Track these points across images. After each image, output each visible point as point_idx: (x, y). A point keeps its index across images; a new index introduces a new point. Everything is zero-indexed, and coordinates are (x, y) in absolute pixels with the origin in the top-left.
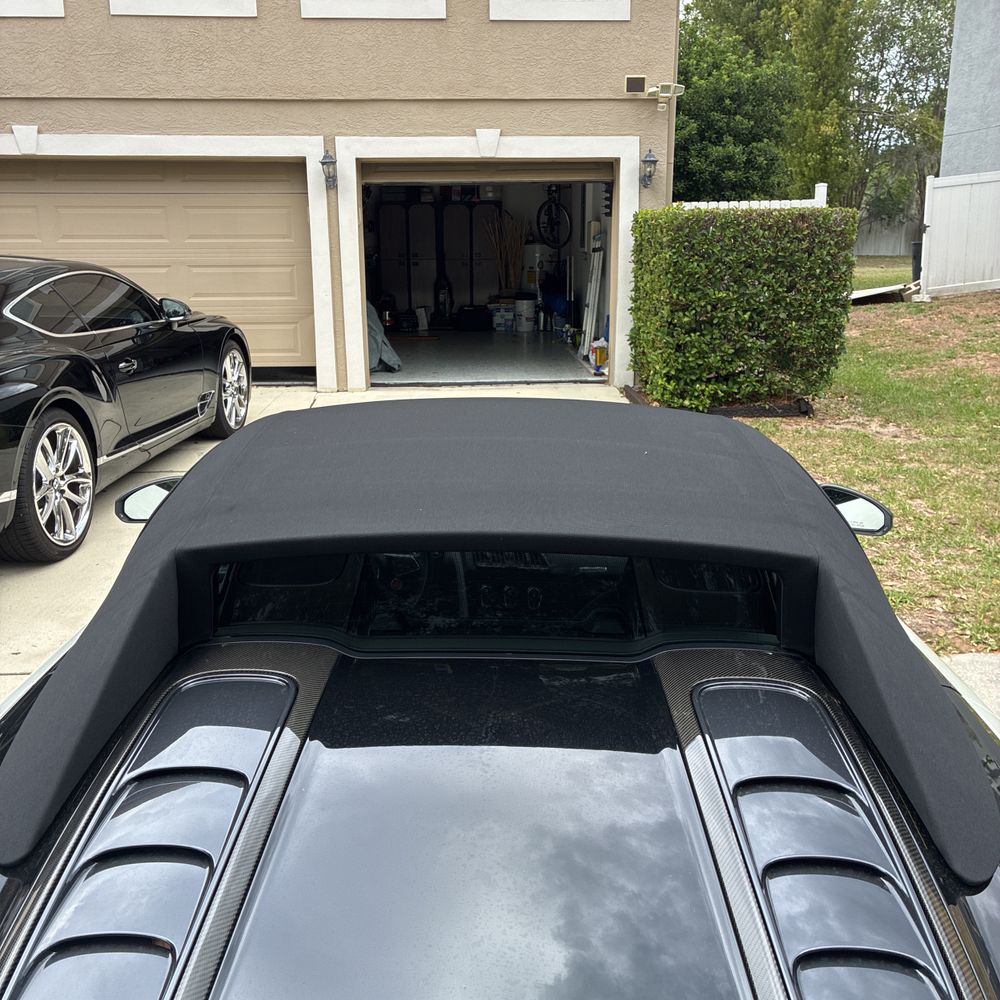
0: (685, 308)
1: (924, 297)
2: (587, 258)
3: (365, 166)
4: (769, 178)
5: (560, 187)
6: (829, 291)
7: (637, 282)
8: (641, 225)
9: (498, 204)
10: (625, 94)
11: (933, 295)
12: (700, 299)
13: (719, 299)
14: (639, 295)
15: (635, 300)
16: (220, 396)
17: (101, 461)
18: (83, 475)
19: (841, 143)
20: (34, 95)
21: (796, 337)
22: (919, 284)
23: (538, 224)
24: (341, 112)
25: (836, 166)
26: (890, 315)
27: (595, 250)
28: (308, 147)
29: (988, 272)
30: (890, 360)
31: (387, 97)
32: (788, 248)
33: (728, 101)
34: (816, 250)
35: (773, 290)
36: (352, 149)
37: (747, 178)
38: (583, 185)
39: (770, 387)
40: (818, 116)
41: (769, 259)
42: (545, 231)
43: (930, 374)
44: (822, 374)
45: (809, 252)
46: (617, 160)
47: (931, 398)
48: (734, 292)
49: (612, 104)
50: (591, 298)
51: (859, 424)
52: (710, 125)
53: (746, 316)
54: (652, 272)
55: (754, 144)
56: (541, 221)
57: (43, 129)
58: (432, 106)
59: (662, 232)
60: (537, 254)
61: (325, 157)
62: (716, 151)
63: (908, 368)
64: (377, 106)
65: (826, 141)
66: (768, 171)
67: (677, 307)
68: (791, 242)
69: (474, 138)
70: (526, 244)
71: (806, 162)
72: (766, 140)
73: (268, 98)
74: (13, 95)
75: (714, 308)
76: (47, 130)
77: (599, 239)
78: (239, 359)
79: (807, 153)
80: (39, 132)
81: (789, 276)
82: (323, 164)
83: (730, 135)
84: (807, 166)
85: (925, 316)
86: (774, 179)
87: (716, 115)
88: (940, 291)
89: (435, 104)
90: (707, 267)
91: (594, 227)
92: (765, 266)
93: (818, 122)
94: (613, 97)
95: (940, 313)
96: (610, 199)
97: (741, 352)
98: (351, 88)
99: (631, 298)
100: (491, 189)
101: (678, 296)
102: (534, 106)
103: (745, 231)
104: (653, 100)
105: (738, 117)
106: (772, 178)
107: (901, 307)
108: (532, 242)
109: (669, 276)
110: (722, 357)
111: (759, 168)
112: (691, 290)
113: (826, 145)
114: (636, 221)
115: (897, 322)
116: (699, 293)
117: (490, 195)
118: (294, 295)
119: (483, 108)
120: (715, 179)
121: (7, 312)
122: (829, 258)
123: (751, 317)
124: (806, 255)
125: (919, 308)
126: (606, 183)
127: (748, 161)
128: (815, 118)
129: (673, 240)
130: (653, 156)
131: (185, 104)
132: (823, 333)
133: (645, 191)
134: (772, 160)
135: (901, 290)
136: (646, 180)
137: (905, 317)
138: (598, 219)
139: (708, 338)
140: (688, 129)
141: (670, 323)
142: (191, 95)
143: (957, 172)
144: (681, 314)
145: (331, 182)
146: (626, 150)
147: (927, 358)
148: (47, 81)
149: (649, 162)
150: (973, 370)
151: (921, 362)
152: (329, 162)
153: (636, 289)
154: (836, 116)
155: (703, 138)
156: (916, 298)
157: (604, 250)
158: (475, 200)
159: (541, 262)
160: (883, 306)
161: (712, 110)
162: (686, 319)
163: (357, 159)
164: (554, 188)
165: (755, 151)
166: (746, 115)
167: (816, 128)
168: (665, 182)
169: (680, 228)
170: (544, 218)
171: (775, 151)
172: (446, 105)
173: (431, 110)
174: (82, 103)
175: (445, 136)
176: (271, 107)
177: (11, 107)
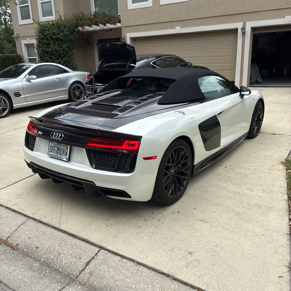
3: (253, 29)
20: (180, 20)
24: (248, 15)
28: (239, 25)
31: (261, 10)
36: (250, 25)
64: (258, 13)
69: (284, 19)
73: (230, 14)
74: (176, 20)
80: (181, 28)
82: (241, 29)
98: (252, 9)
118: (233, 63)
121: (151, 63)
131: (211, 18)
145: (244, 34)
148: (183, 16)
152: (243, 29)
163: (251, 27)
172: (277, 10)
173: (273, 12)
174: (190, 20)
175: (276, 19)
176: (232, 16)
177: (176, 23)
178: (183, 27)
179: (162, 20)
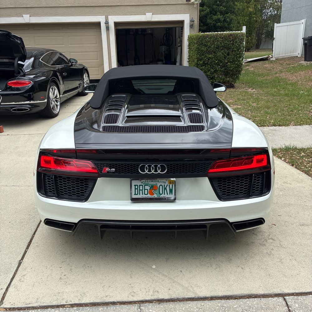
0: (201, 60)
1: (274, 59)
2: (177, 49)
3: (116, 24)
4: (230, 25)
5: (169, 29)
6: (238, 54)
7: (189, 54)
8: (190, 38)
9: (152, 34)
10: (185, 2)
11: (276, 58)
12: (205, 57)
13: (210, 57)
14: (190, 57)
15: (189, 59)
16: (83, 84)
17: (61, 96)
18: (58, 99)
19: (255, 14)
20: (28, 6)
21: (229, 67)
22: (272, 55)
23: (163, 40)
24: (109, 9)
25: (253, 21)
26: (263, 64)
27: (179, 46)
28: (101, 19)
29: (292, 51)
30: (259, 75)
31: (122, 5)
32: (227, 43)
33: (218, 2)
34: (234, 44)
35: (224, 55)
36: (113, 19)
37: (224, 25)
38: (176, 28)
39: (223, 80)
40: (248, 5)
41: (222, 47)
42: (166, 42)
43: (269, 78)
44: (237, 76)
45: (233, 44)
46: (184, 21)
47: (267, 83)
48: (213, 55)
49: (182, 5)
50: (178, 60)
51: (246, 89)
52: (213, 10)
53: (217, 62)
54: (192, 51)
55: (226, 15)
56: (164, 39)
57: (31, 15)
58: (134, 7)
59: (195, 40)
60: (163, 48)
61: (106, 22)
62: (215, 17)
63: (263, 77)
64: (119, 7)
65: (250, 13)
66: (230, 23)
67: (199, 60)
68: (228, 42)
69: (145, 16)
70: (160, 46)
71: (244, 20)
72: (229, 14)
73: (90, 5)
74: (23, 7)
75: (209, 60)
76: (32, 16)
77: (180, 43)
78: (87, 75)
79: (245, 17)
80: (30, 16)
81: (228, 51)
82: (105, 23)
83: (219, 12)
84: (245, 21)
85: (272, 64)
86: (232, 25)
87: (215, 7)
88: (278, 57)
89: (135, 6)
90: (206, 49)
91: (178, 40)
92: (221, 48)
93: (248, 7)
94: (182, 3)
95: (277, 63)
96: (182, 32)
97: (215, 71)
98: (112, 2)
99: (188, 59)
100: (150, 30)
101: (199, 56)
102: (161, 6)
103: (216, 39)
104: (193, 4)
105: (221, 7)
106: (231, 25)
107: (267, 62)
108: (162, 45)
109: (197, 51)
110: (211, 72)
111: (227, 22)
112: (202, 55)
113: (250, 14)
114: (189, 37)
115: (264, 66)
116: (204, 56)
117: (150, 32)
118: (98, 60)
119: (147, 7)
120: (215, 25)
121: (40, 60)
122: (238, 46)
123: (218, 62)
124: (232, 45)
125: (272, 62)
126: (181, 27)
127: (224, 20)
128: (247, 6)
129: (197, 42)
130: (193, 19)
131: (68, 8)
132: (237, 66)
133: (191, 29)
134: (231, 20)
135: (267, 57)
136: (191, 26)
137: (267, 64)
138: (180, 38)
139: (207, 67)
140: (207, 11)
141: (197, 64)
142: (70, 5)
143: (285, 22)
144: (200, 61)
145: (108, 28)
146: (186, 18)
147: (270, 74)
148: (32, 3)
149: (192, 21)
150: (280, 77)
151: (267, 75)
152: (107, 23)
153: (189, 56)
154: (253, 5)
155: (211, 13)
156: (271, 59)
157: (181, 46)
158: (145, 33)
159: (164, 51)
160: (262, 62)
161: (214, 5)
162: (201, 63)
163: (114, 22)
164: (168, 29)
165: (226, 17)
166: (224, 6)
167: (247, 9)
168: (196, 26)
169: (199, 39)
170: (165, 38)
171: (232, 17)
172: (138, 6)
173: (134, 8)
174: (41, 8)
175: (138, 15)
176: (91, 8)
177: (23, 10)
178: (33, 16)
179: (2, 4)
